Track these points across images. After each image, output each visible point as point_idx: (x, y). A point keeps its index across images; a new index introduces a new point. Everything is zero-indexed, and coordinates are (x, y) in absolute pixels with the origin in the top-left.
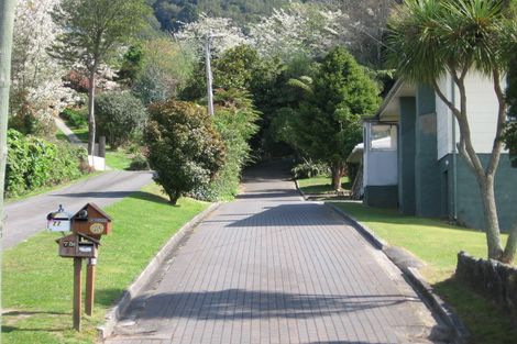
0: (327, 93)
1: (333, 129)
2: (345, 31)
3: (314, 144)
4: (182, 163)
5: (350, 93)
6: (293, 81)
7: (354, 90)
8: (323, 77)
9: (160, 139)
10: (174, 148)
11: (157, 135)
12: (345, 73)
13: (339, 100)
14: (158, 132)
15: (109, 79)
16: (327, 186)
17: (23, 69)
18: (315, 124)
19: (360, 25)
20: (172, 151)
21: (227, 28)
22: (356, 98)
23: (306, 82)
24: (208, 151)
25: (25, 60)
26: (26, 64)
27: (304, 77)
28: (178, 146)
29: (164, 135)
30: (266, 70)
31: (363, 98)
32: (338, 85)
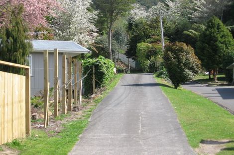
0: (210, 37)
1: (214, 54)
2: (205, 9)
3: (206, 60)
4: (183, 70)
5: (221, 37)
6: (185, 32)
7: (223, 36)
8: (208, 30)
9: (173, 60)
10: (180, 64)
11: (171, 58)
12: (218, 28)
13: (216, 41)
14: (172, 56)
15: (94, 32)
16: (207, 79)
17: (69, 28)
18: (205, 52)
19: (212, 6)
20: (179, 65)
21: (139, 8)
22: (224, 40)
23: (191, 32)
24: (194, 65)
25: (70, 24)
26: (71, 26)
27: (190, 30)
28: (181, 62)
29: (174, 58)
30: (170, 27)
31: (227, 40)
32: (215, 34)
